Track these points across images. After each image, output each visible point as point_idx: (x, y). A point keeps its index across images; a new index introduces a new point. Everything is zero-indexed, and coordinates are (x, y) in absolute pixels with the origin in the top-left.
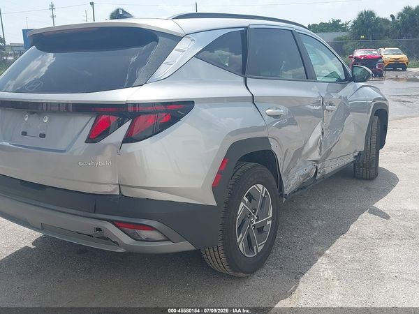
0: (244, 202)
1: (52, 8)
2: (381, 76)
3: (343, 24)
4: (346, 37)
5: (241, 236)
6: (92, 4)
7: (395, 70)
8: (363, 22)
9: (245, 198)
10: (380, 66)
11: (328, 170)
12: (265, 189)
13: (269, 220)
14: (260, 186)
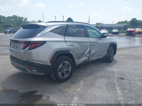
0: (61, 65)
1: (55, 17)
2: (134, 36)
3: (128, 22)
4: (128, 25)
5: (60, 73)
6: (63, 16)
7: (140, 34)
8: (133, 21)
9: (61, 64)
10: (134, 33)
11: (93, 59)
12: (68, 62)
13: (70, 70)
14: (67, 62)
